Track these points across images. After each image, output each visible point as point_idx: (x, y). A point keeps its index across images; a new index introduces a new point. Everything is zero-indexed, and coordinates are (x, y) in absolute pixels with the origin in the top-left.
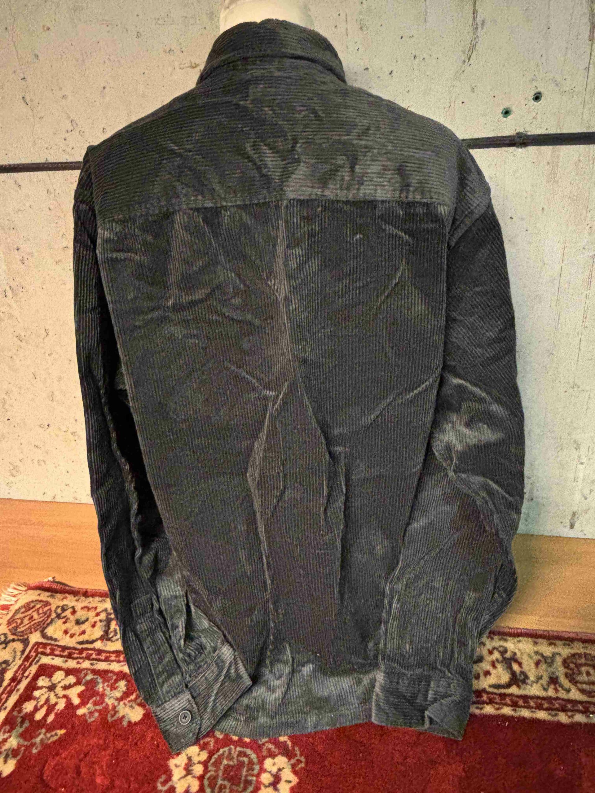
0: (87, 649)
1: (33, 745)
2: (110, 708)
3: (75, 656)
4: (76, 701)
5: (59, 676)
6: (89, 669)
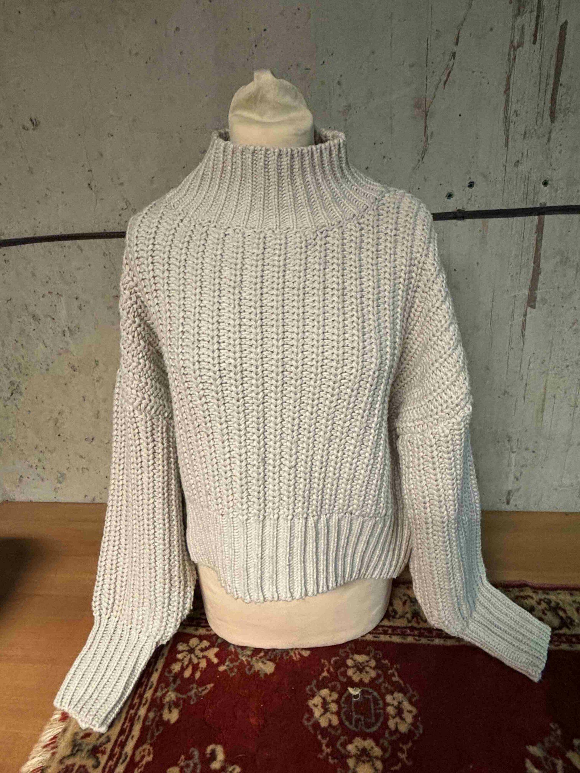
1: (189, 698)
2: (246, 663)
4: (215, 661)
5: (194, 642)
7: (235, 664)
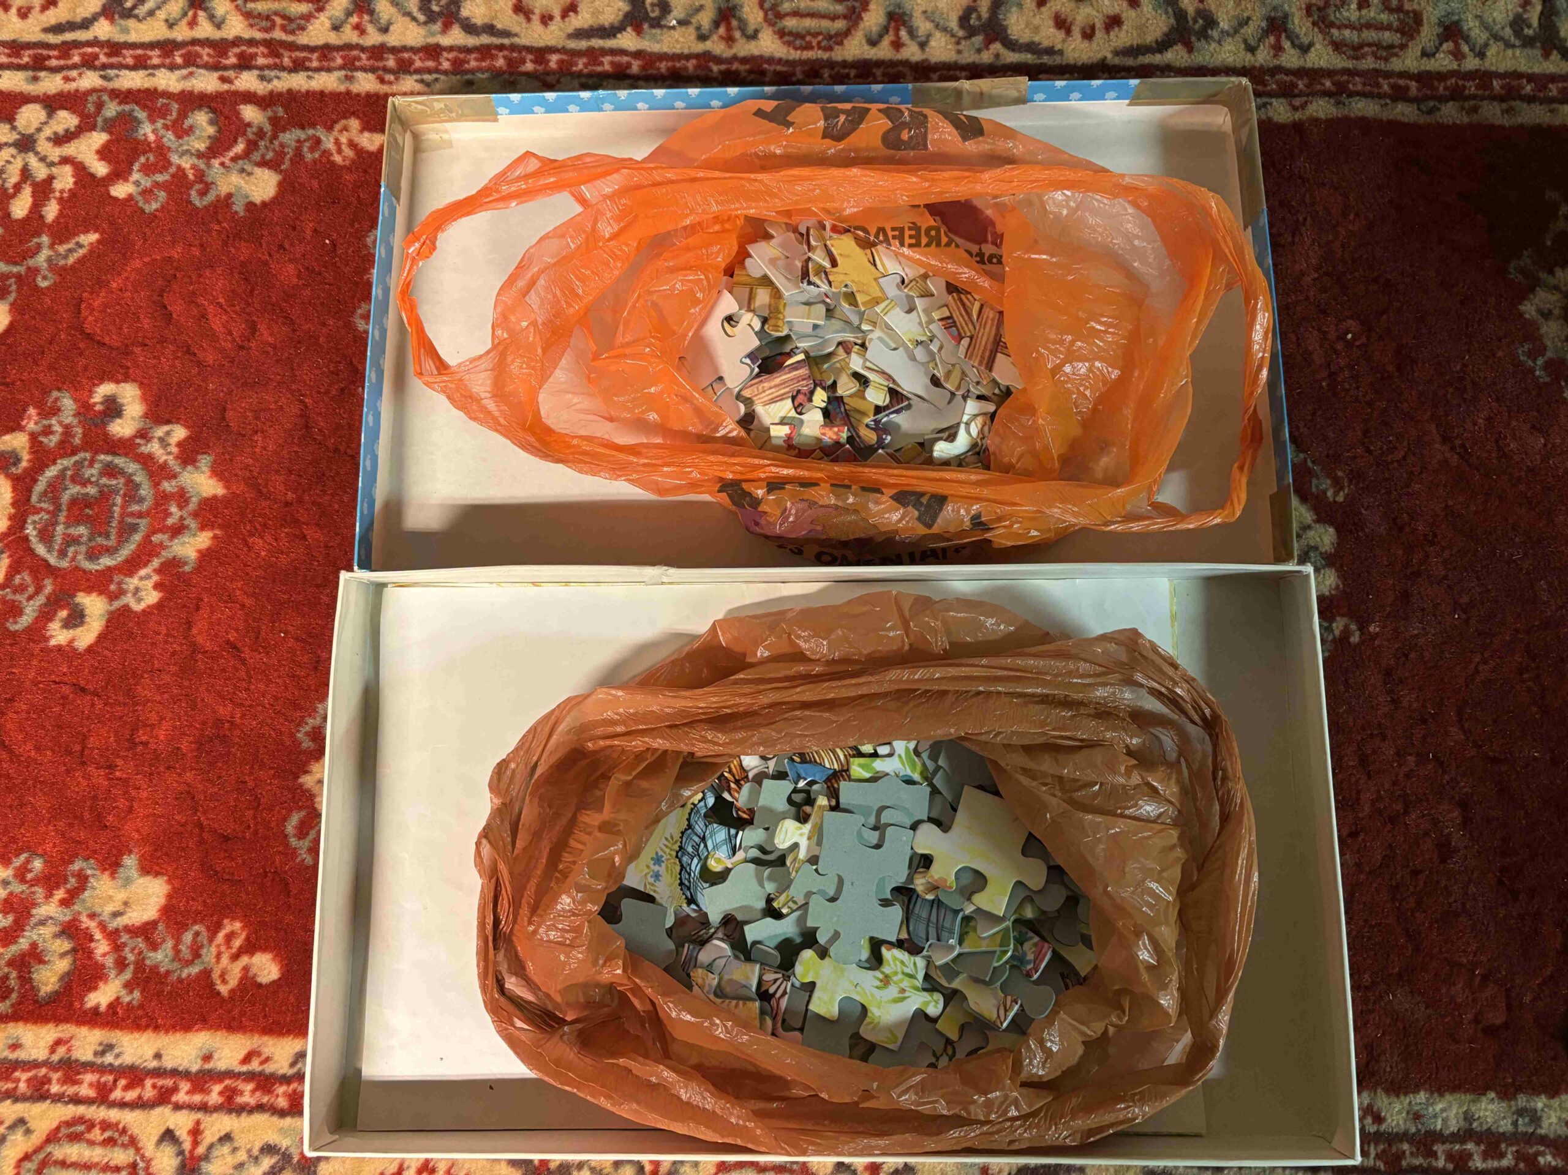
0: (77, 44)
1: (35, 271)
2: (191, 177)
3: (54, 63)
4: (101, 169)
5: (30, 116)
6: (103, 90)
7: (160, 178)
